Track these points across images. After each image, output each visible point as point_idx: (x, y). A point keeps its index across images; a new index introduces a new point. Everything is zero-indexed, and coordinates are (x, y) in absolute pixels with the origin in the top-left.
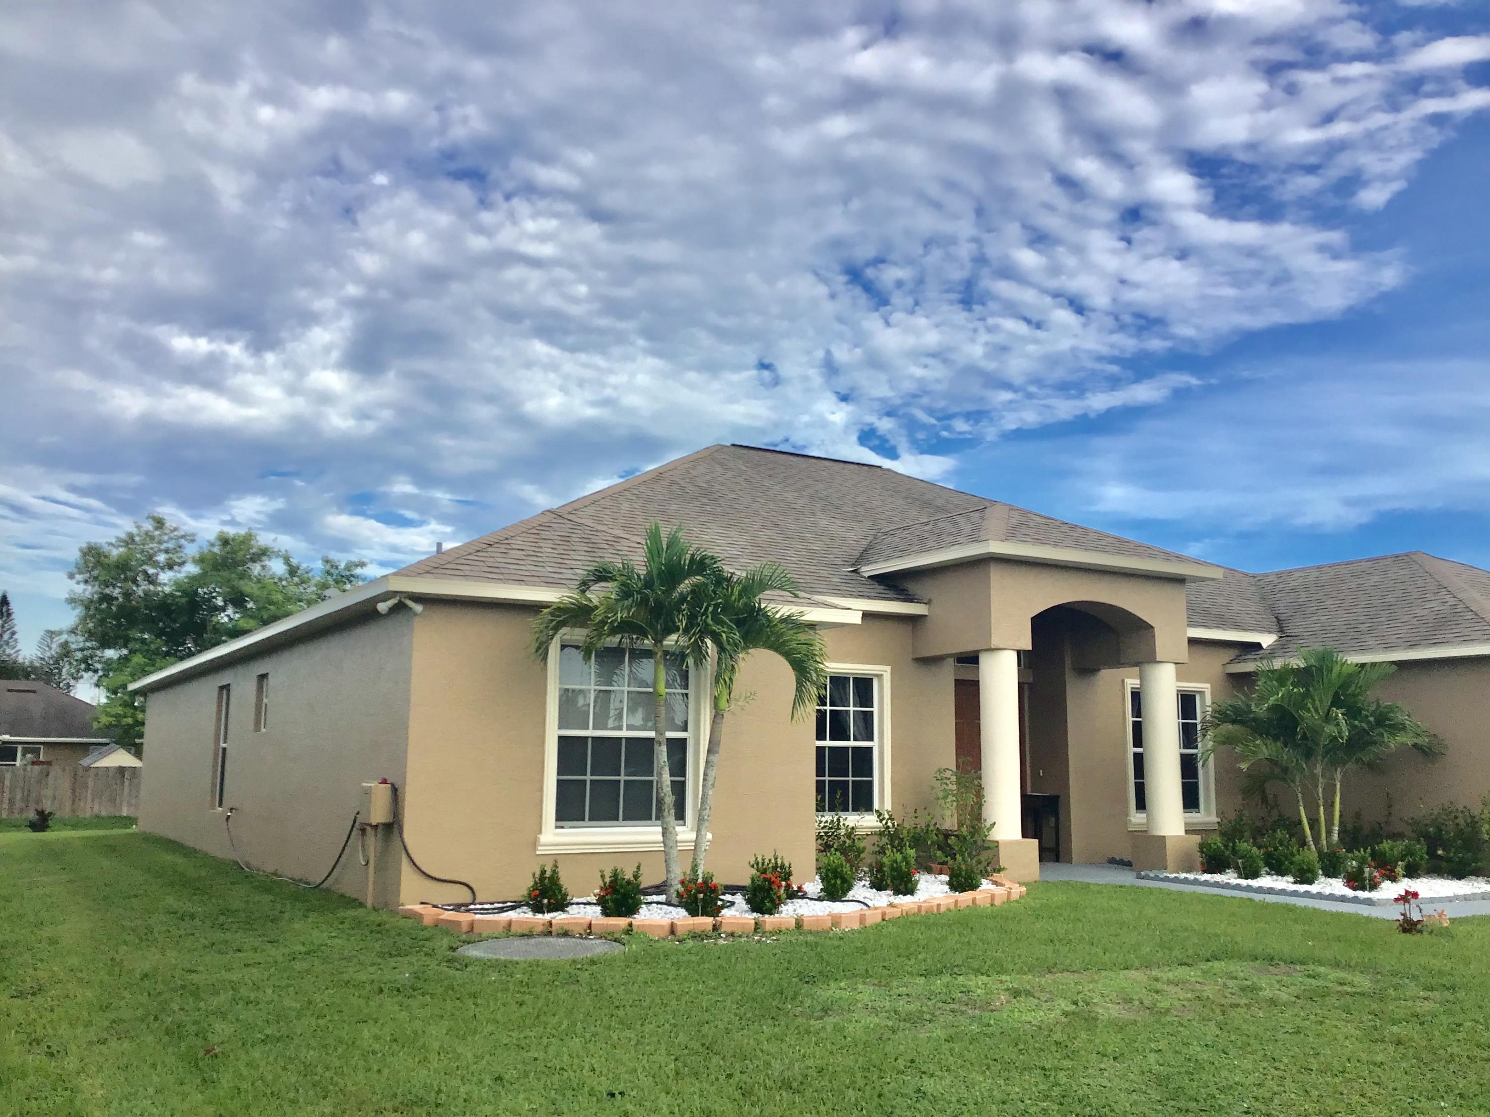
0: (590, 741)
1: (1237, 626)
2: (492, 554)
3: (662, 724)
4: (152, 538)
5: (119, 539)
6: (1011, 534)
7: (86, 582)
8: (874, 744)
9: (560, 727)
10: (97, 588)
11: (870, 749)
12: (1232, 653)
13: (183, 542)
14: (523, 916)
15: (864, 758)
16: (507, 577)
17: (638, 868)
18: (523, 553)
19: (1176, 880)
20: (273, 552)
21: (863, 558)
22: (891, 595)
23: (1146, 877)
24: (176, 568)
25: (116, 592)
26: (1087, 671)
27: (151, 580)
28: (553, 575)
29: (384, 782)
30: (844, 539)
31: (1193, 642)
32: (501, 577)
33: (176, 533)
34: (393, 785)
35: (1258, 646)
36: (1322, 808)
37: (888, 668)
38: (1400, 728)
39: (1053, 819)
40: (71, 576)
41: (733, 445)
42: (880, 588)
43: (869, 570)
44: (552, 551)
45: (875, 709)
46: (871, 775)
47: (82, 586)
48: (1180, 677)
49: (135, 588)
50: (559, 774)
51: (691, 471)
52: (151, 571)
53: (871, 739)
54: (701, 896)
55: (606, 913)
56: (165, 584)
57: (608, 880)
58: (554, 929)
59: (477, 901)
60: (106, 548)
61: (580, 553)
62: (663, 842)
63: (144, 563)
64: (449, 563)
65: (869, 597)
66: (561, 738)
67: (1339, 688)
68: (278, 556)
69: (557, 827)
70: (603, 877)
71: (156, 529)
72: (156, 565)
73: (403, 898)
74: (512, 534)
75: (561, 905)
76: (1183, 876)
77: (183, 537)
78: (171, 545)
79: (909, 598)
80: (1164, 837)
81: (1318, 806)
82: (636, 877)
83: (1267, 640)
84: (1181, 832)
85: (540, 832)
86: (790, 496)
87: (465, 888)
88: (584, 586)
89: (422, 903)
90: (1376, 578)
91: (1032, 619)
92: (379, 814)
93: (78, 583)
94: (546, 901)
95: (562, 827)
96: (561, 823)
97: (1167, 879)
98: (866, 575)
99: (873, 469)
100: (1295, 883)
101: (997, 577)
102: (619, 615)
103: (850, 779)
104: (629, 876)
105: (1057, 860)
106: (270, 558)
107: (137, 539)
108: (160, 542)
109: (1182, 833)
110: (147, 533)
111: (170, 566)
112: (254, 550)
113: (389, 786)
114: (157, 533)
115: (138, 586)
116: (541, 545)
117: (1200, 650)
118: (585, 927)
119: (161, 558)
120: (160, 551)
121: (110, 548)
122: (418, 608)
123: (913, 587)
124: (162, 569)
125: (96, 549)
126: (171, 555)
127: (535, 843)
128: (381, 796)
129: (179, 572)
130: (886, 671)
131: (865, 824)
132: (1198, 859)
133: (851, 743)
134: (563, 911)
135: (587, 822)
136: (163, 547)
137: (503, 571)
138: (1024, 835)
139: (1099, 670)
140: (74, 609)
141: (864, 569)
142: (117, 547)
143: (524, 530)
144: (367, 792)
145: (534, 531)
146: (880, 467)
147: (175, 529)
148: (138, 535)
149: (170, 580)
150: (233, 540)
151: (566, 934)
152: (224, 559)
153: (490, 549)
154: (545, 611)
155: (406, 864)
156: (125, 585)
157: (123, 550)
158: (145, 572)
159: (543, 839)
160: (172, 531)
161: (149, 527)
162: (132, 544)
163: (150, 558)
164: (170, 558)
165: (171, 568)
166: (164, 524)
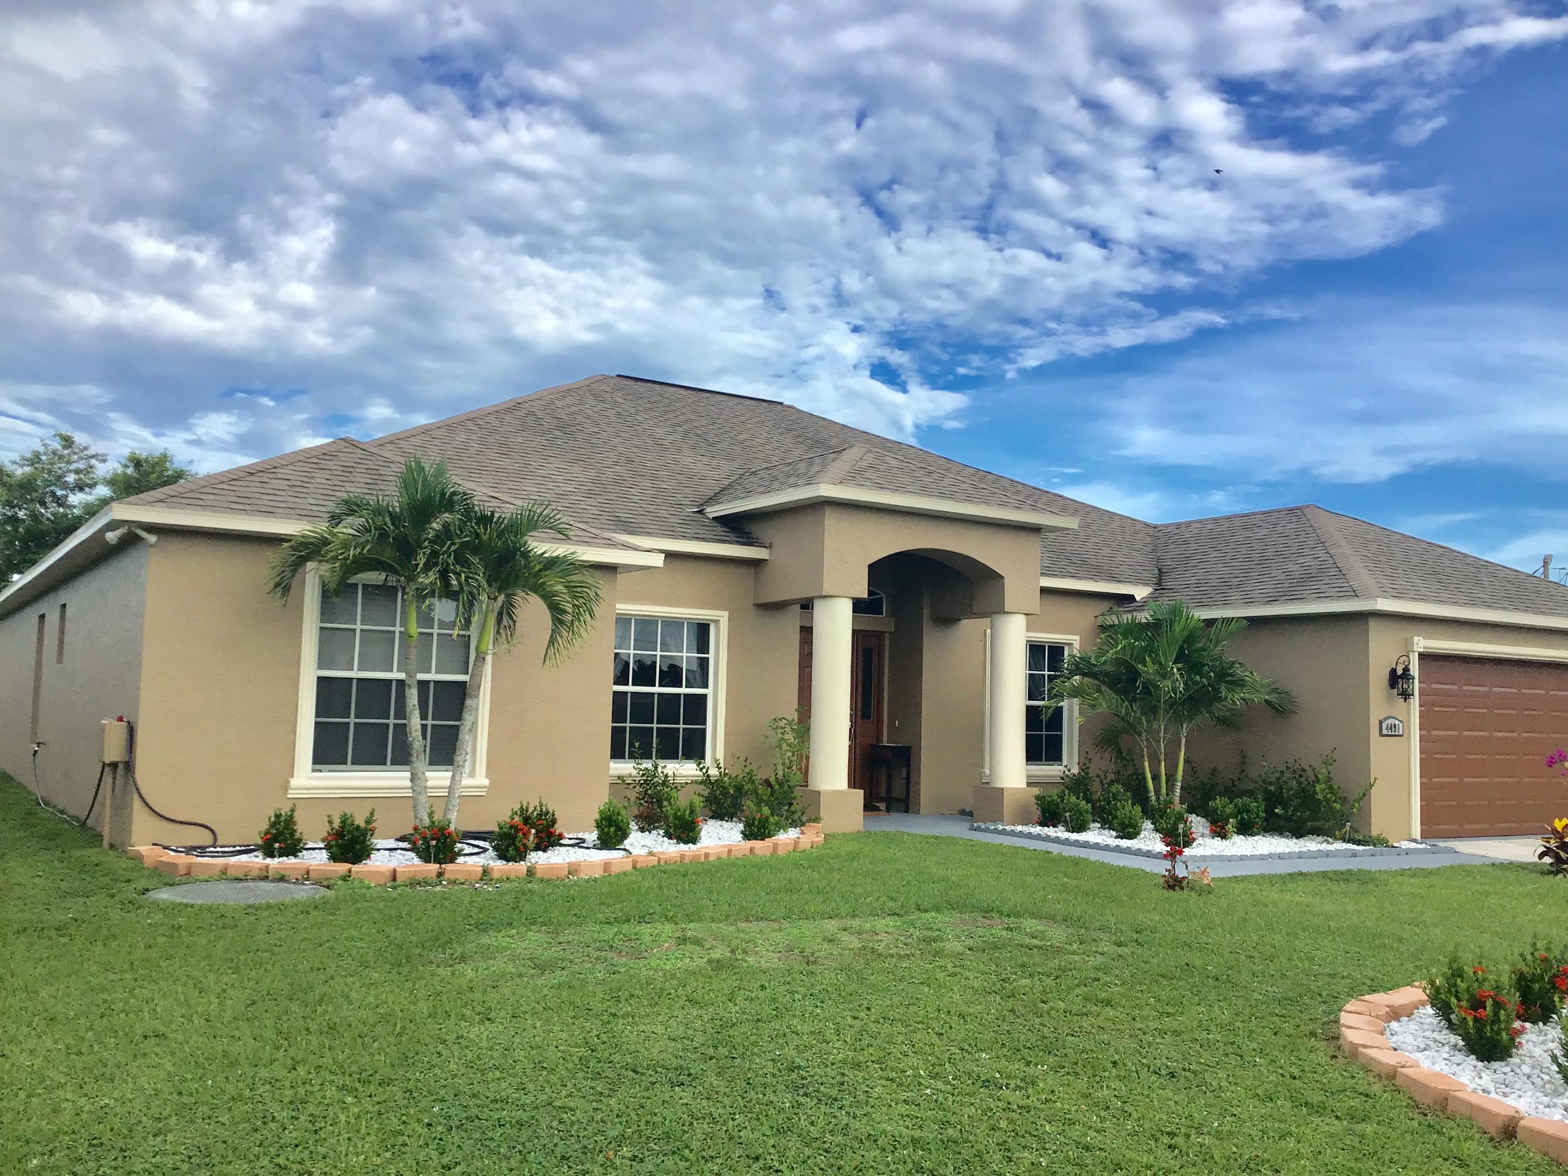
0: (355, 682)
1: (1113, 578)
2: (249, 484)
3: (413, 665)
4: (61, 457)
5: (24, 458)
6: (853, 477)
8: (709, 692)
9: (320, 667)
11: (705, 696)
12: (1104, 606)
13: (93, 462)
14: (257, 860)
15: (697, 706)
16: (255, 508)
17: (372, 814)
18: (289, 483)
19: (1012, 833)
21: (713, 499)
22: (732, 537)
23: (977, 829)
24: (87, 489)
25: (21, 514)
26: (947, 620)
27: (61, 502)
28: (313, 508)
29: (120, 719)
30: (704, 478)
31: (1045, 591)
32: (248, 508)
33: (85, 452)
34: (129, 722)
35: (1131, 598)
36: (1163, 763)
37: (726, 614)
38: (1239, 683)
39: (904, 771)
41: (619, 376)
42: (720, 530)
43: (714, 511)
44: (325, 482)
45: (711, 656)
46: (704, 723)
48: (1029, 628)
49: (43, 511)
50: (317, 715)
51: (557, 402)
52: (59, 493)
53: (706, 686)
54: (434, 842)
55: (334, 858)
56: (75, 507)
57: (337, 824)
58: (270, 874)
59: (217, 844)
60: (9, 467)
61: (357, 484)
62: (412, 788)
63: (49, 483)
64: (192, 491)
65: (704, 540)
66: (321, 680)
67: (1184, 642)
69: (314, 771)
70: (330, 822)
71: (65, 447)
72: (65, 486)
73: (134, 839)
74: (284, 463)
75: (293, 848)
76: (1019, 828)
77: (93, 457)
78: (81, 465)
79: (749, 541)
80: (1002, 789)
81: (1160, 762)
82: (368, 822)
83: (1141, 593)
84: (1022, 784)
85: (292, 776)
86: (660, 431)
87: (207, 831)
88: (336, 519)
89: (154, 844)
90: (1265, 532)
91: (872, 567)
92: (114, 752)
94: (277, 845)
95: (320, 771)
96: (318, 767)
97: (1003, 832)
98: (711, 516)
99: (773, 406)
100: (1117, 837)
101: (832, 521)
102: (352, 553)
103: (681, 726)
104: (360, 821)
105: (907, 811)
107: (44, 458)
108: (69, 462)
109: (1024, 785)
110: (54, 453)
111: (80, 487)
112: (170, 473)
113: (125, 724)
114: (66, 452)
115: (46, 508)
116: (314, 475)
117: (1053, 601)
118: (303, 872)
119: (71, 478)
120: (70, 471)
121: (15, 467)
122: (152, 539)
123: (756, 530)
124: (72, 490)
126: (81, 476)
127: (286, 787)
128: (115, 735)
129: (91, 494)
130: (723, 616)
131: (685, 773)
132: (1037, 813)
133: (683, 690)
134: (296, 856)
135: (349, 766)
136: (73, 467)
137: (253, 501)
138: (850, 787)
139: (960, 620)
141: (708, 510)
142: (23, 466)
143: (302, 459)
144: (102, 729)
145: (315, 460)
146: (781, 403)
147: (86, 448)
148: (45, 454)
149: (80, 503)
150: (146, 461)
151: (282, 879)
152: (138, 481)
153: (251, 478)
154: (286, 545)
155: (137, 803)
156: (31, 506)
157: (28, 469)
158: (53, 494)
159: (294, 782)
160: (82, 451)
161: (56, 445)
162: (38, 463)
163: (60, 477)
164: (80, 479)
165: (81, 489)
166: (73, 442)
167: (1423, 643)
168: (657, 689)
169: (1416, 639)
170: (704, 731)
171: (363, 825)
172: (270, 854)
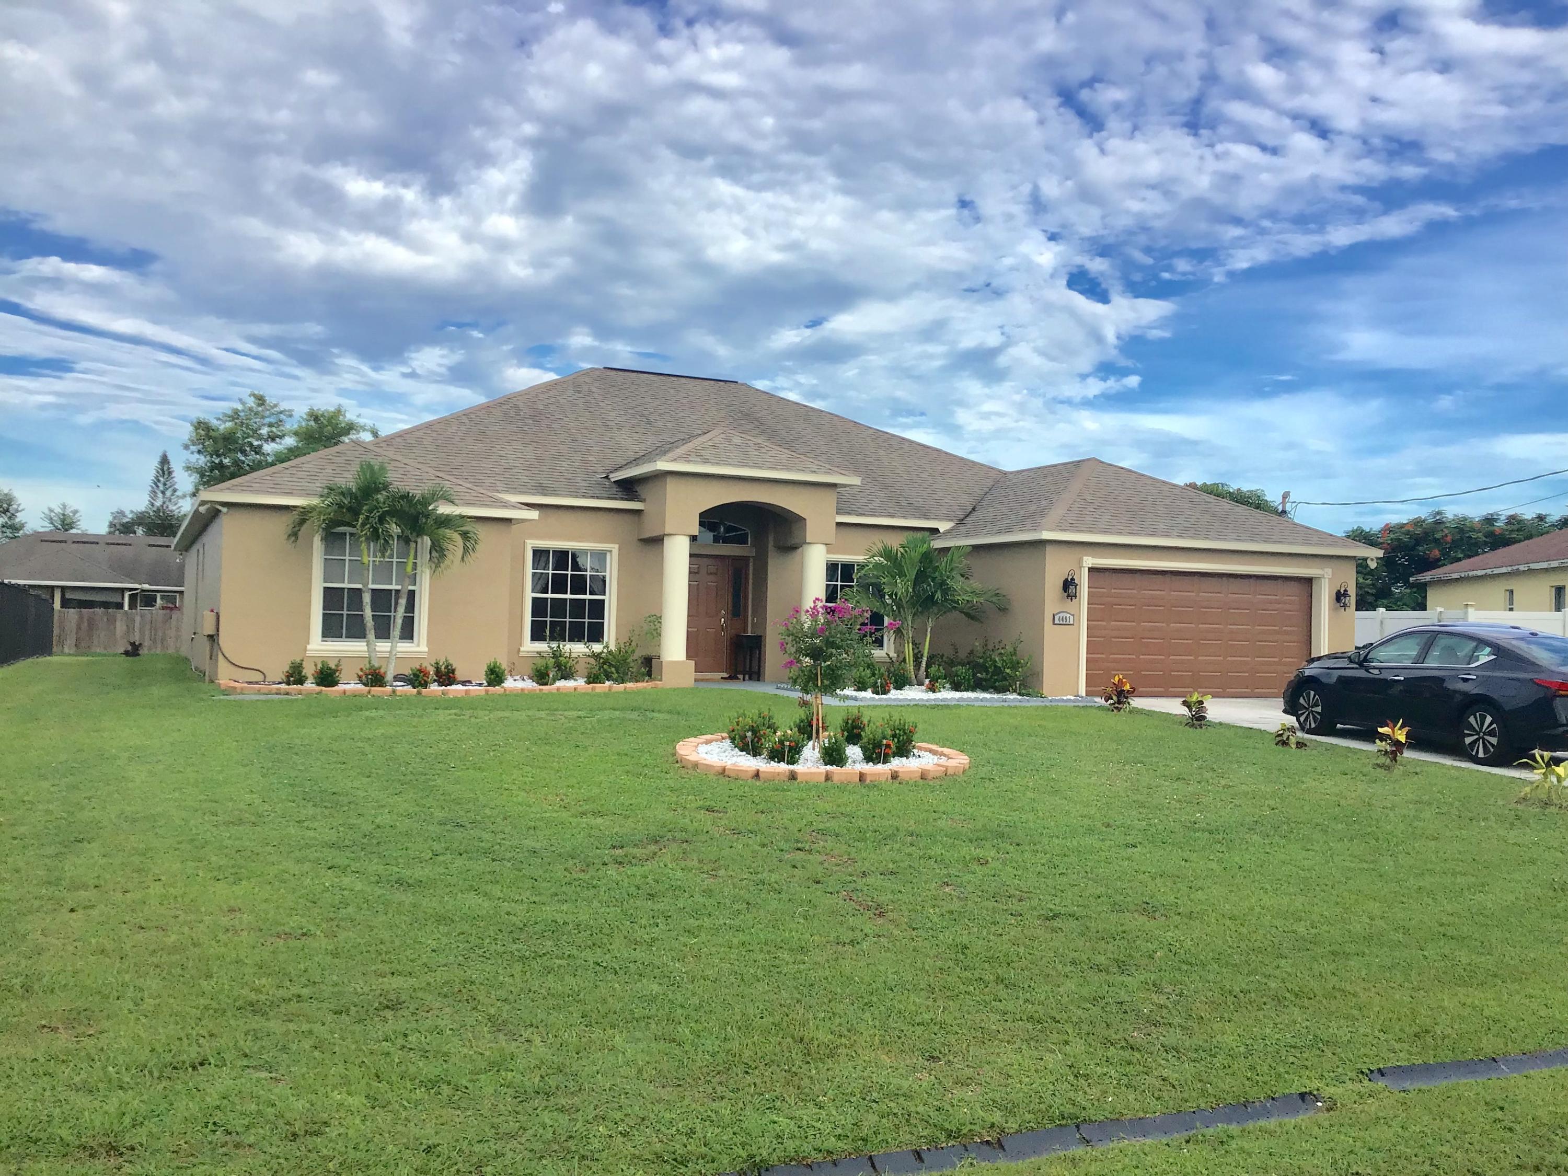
0: (345, 590)
3: (365, 580)
4: (256, 414)
5: (225, 415)
7: (199, 452)
8: (606, 598)
9: (325, 581)
10: (208, 458)
11: (603, 601)
13: (282, 417)
14: (283, 686)
15: (598, 608)
17: (339, 662)
20: (361, 427)
21: (623, 467)
24: (278, 440)
25: (226, 461)
27: (257, 450)
29: (212, 611)
30: (626, 451)
31: (839, 525)
32: (277, 491)
33: (275, 409)
34: (216, 613)
37: (617, 546)
38: (950, 590)
39: (757, 652)
40: (186, 447)
41: (605, 368)
43: (616, 476)
45: (607, 574)
46: (602, 618)
47: (196, 456)
49: (243, 458)
50: (324, 609)
52: (256, 443)
53: (604, 594)
55: (318, 685)
56: (268, 454)
57: (319, 666)
60: (214, 423)
62: (367, 651)
63: (247, 435)
64: (248, 482)
66: (325, 588)
68: (364, 430)
69: (322, 641)
70: (316, 665)
71: (259, 405)
72: (260, 438)
73: (219, 676)
75: (300, 681)
77: (281, 412)
78: (272, 420)
79: (633, 498)
82: (337, 666)
83: (943, 526)
85: (307, 644)
87: (262, 673)
88: (322, 497)
89: (229, 679)
91: (699, 514)
92: (209, 629)
93: (192, 453)
94: (293, 679)
95: (327, 641)
96: (324, 639)
98: (612, 480)
99: (728, 384)
101: (670, 485)
103: (587, 620)
104: (332, 665)
106: (358, 432)
107: (242, 414)
108: (263, 417)
110: (251, 409)
111: (272, 438)
112: (343, 425)
114: (260, 409)
115: (246, 455)
116: (326, 467)
119: (264, 431)
120: (264, 425)
121: (219, 422)
122: (224, 510)
123: (639, 490)
124: (266, 440)
125: (205, 423)
126: (274, 429)
127: (305, 650)
128: (209, 618)
129: (280, 444)
130: (615, 548)
133: (588, 597)
134: (301, 684)
135: (342, 639)
136: (267, 420)
137: (280, 487)
138: (687, 657)
140: (190, 476)
141: (613, 475)
142: (225, 422)
147: (275, 406)
148: (243, 411)
149: (271, 451)
150: (323, 415)
152: (316, 432)
155: (220, 657)
156: (232, 455)
157: (229, 424)
158: (251, 445)
159: (309, 647)
160: (272, 408)
161: (251, 402)
162: (237, 419)
163: (255, 431)
164: (272, 432)
165: (273, 440)
166: (265, 401)
167: (1090, 561)
168: (569, 596)
169: (1085, 558)
170: (603, 623)
171: (333, 667)
172: (288, 683)
